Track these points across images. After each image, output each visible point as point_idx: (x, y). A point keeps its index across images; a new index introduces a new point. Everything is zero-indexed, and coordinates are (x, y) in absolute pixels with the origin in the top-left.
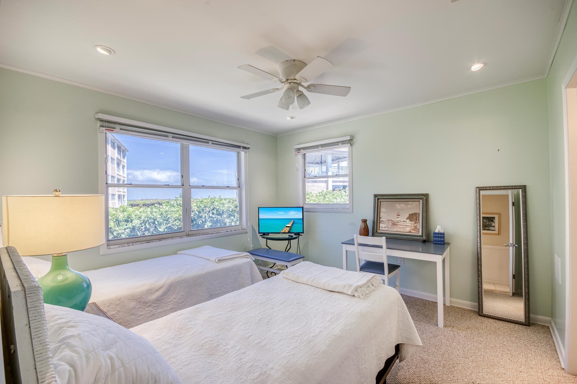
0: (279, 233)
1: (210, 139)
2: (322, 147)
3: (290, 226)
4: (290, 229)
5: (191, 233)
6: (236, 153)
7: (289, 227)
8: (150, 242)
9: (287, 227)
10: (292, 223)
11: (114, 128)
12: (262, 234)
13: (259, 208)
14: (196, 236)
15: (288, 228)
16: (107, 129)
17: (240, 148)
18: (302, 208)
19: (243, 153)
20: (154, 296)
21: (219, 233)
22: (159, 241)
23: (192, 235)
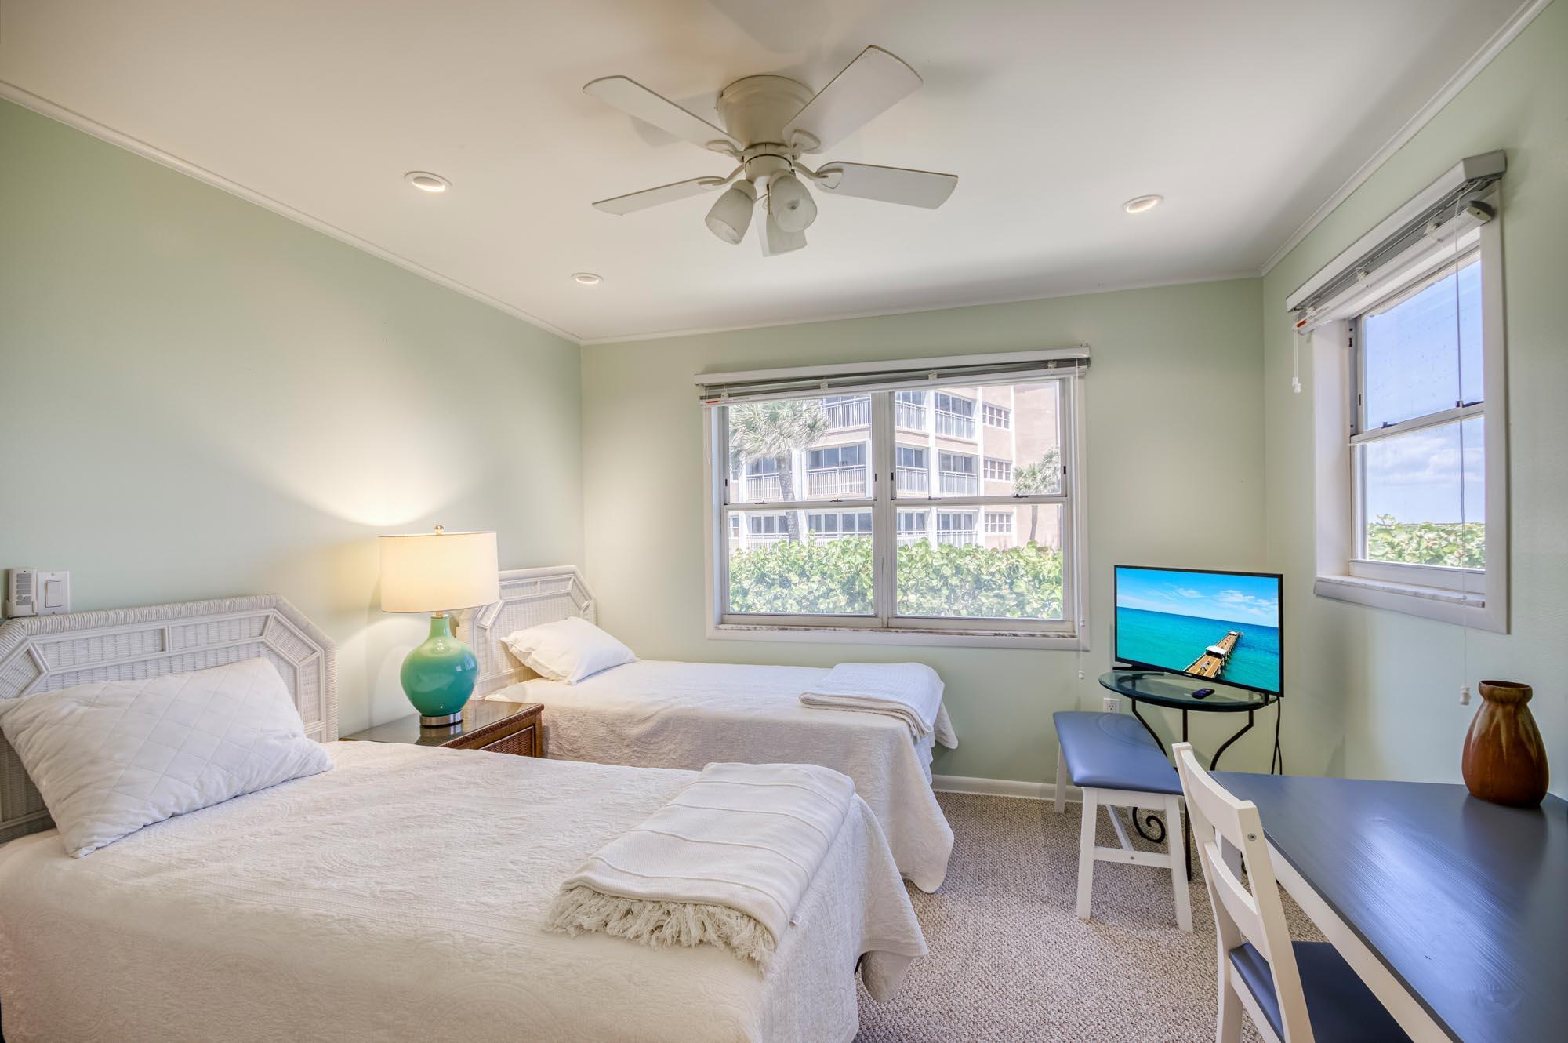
0: (1181, 673)
1: (933, 366)
2: (1367, 273)
3: (1222, 652)
4: (1222, 668)
5: (894, 622)
6: (1058, 383)
7: (1218, 655)
8: (786, 629)
9: (1210, 653)
10: (1232, 640)
11: (719, 396)
12: (1130, 665)
13: (1116, 567)
14: (897, 632)
15: (1216, 663)
16: (707, 400)
17: (1047, 368)
18: (1276, 580)
19: (1075, 383)
20: (635, 731)
21: (967, 634)
22: (806, 630)
23: (897, 629)
